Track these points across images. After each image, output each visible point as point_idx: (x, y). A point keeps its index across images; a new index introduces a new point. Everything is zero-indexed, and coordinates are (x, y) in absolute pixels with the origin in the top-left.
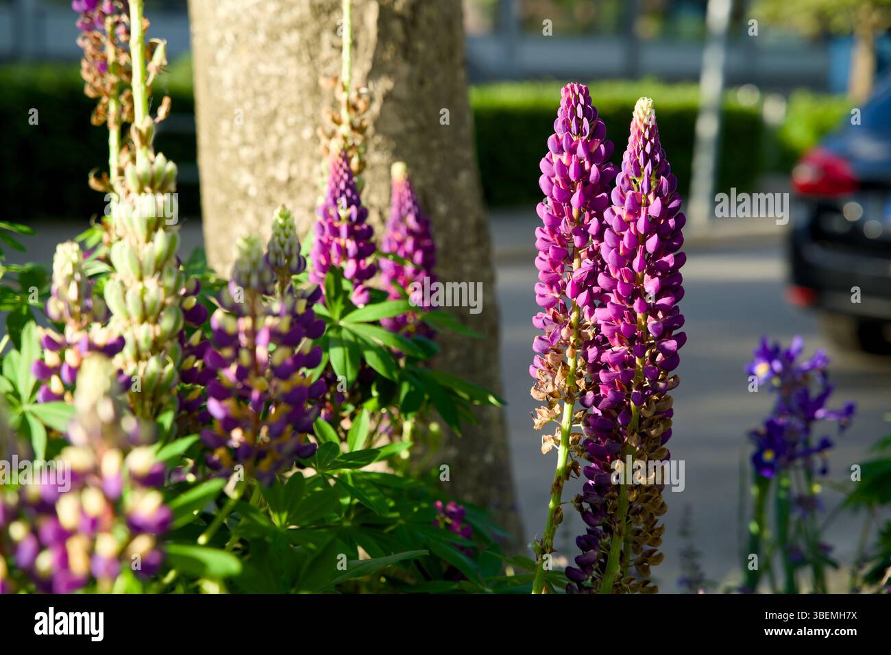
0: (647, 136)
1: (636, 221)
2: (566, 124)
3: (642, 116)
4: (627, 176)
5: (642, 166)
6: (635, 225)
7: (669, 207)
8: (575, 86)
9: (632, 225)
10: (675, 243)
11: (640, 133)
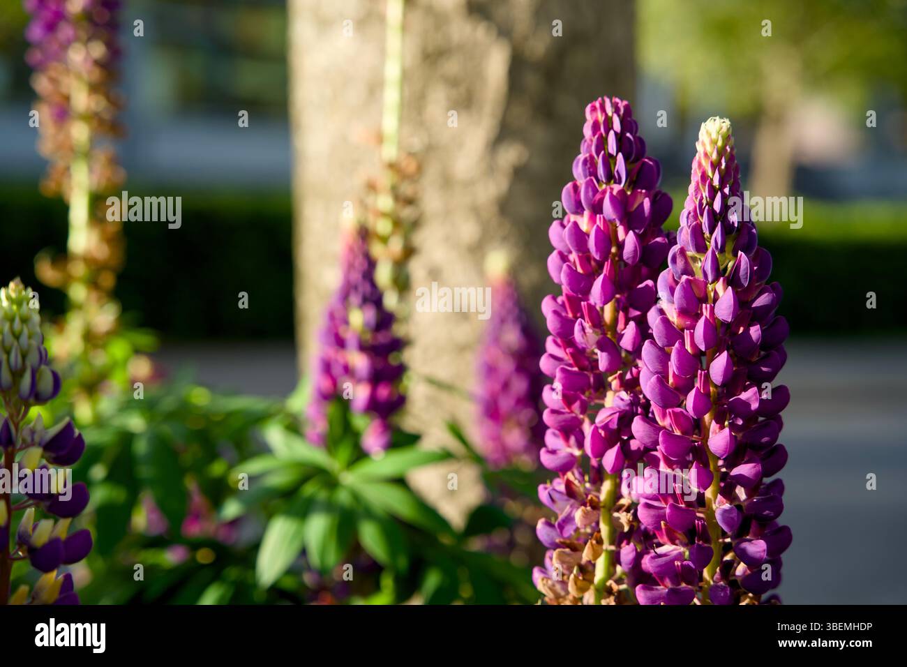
0: (716, 183)
1: (692, 327)
2: (590, 164)
3: (709, 149)
4: (682, 251)
5: (707, 234)
6: (692, 336)
7: (754, 305)
8: (607, 101)
9: (687, 333)
10: (764, 369)
11: (704, 177)
